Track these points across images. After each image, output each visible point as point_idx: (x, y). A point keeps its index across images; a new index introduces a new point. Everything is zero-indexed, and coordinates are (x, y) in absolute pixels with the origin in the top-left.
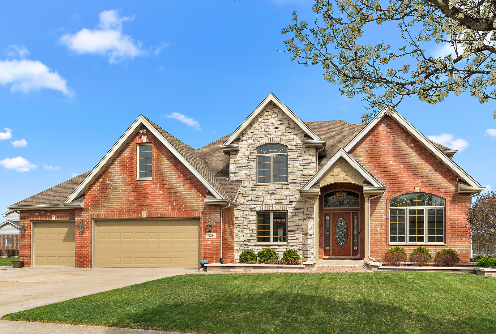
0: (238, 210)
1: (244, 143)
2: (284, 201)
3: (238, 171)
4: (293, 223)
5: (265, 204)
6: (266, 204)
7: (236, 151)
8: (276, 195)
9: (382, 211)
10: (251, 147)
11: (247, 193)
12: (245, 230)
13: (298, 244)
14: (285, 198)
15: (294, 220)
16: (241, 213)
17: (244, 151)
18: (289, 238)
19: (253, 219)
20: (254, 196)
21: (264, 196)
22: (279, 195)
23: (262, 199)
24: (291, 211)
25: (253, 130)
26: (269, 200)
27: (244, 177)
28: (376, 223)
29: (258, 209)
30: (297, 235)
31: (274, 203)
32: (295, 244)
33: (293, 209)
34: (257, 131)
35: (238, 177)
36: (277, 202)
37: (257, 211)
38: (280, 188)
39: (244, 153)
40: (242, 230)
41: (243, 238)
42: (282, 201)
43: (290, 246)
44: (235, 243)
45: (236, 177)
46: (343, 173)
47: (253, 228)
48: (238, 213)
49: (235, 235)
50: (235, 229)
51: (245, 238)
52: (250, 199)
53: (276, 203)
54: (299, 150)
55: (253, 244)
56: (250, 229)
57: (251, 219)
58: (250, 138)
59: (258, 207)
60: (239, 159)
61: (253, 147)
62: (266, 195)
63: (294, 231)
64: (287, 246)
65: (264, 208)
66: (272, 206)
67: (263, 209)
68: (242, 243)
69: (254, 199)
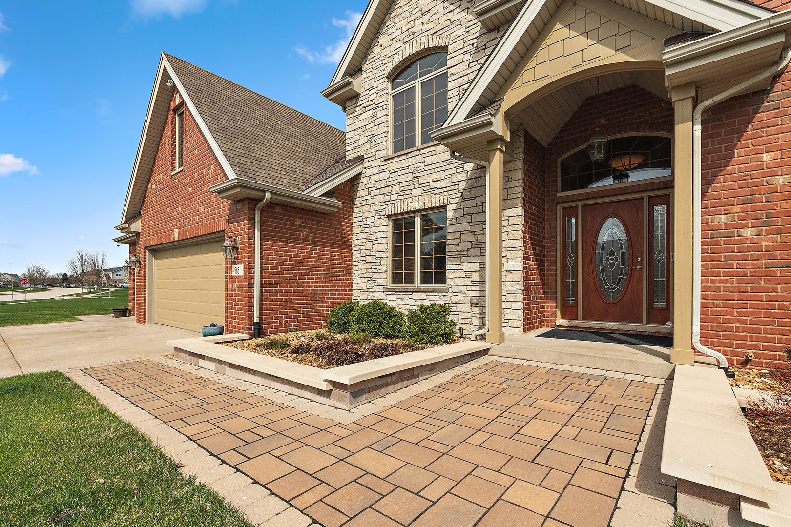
0: (358, 218)
1: (369, 74)
2: (440, 184)
3: (358, 137)
4: (457, 235)
5: (402, 197)
6: (405, 197)
7: (356, 97)
8: (423, 174)
9: (766, 157)
10: (379, 78)
11: (373, 178)
12: (369, 259)
13: (469, 288)
14: (442, 175)
15: (461, 227)
16: (362, 223)
17: (367, 92)
18: (449, 274)
19: (382, 235)
20: (384, 183)
21: (401, 179)
22: (429, 172)
23: (397, 189)
24: (454, 206)
25: (383, 40)
26: (409, 188)
27: (368, 146)
28: (736, 209)
29: (390, 210)
30: (467, 266)
31: (418, 192)
32: (463, 289)
33: (457, 200)
34: (390, 38)
35: (359, 150)
36: (426, 188)
37: (388, 216)
38: (430, 154)
39: (367, 96)
40: (363, 258)
41: (365, 275)
42: (434, 185)
43: (451, 294)
44: (354, 285)
45: (356, 151)
46: (583, 41)
47: (383, 254)
48: (358, 224)
49: (354, 269)
50: (355, 257)
51: (367, 275)
52: (377, 192)
53: (424, 192)
54: (473, 44)
55: (381, 289)
56: (378, 256)
57: (379, 235)
58: (378, 61)
59: (390, 208)
60: (361, 112)
61: (381, 77)
62: (405, 178)
63: (460, 256)
64: (444, 294)
65: (400, 207)
66: (414, 199)
67: (399, 209)
68: (364, 286)
69: (384, 191)
